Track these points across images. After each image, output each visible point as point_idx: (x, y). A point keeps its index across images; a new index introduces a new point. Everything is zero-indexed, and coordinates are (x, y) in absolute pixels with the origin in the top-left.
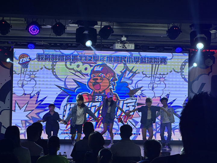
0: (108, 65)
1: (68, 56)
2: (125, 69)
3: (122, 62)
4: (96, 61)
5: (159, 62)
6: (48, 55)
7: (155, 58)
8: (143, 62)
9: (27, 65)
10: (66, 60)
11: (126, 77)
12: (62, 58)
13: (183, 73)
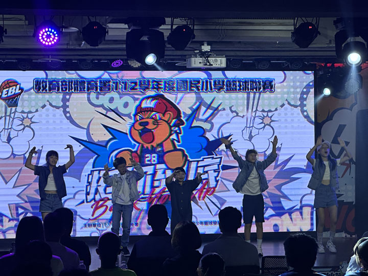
0: (166, 96)
1: (93, 83)
2: (198, 104)
3: (193, 90)
4: (144, 90)
5: (260, 89)
6: (55, 81)
7: (253, 81)
8: (230, 90)
9: (16, 101)
10: (88, 90)
11: (201, 117)
12: (81, 86)
13: (305, 108)
